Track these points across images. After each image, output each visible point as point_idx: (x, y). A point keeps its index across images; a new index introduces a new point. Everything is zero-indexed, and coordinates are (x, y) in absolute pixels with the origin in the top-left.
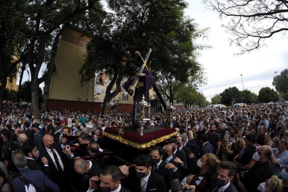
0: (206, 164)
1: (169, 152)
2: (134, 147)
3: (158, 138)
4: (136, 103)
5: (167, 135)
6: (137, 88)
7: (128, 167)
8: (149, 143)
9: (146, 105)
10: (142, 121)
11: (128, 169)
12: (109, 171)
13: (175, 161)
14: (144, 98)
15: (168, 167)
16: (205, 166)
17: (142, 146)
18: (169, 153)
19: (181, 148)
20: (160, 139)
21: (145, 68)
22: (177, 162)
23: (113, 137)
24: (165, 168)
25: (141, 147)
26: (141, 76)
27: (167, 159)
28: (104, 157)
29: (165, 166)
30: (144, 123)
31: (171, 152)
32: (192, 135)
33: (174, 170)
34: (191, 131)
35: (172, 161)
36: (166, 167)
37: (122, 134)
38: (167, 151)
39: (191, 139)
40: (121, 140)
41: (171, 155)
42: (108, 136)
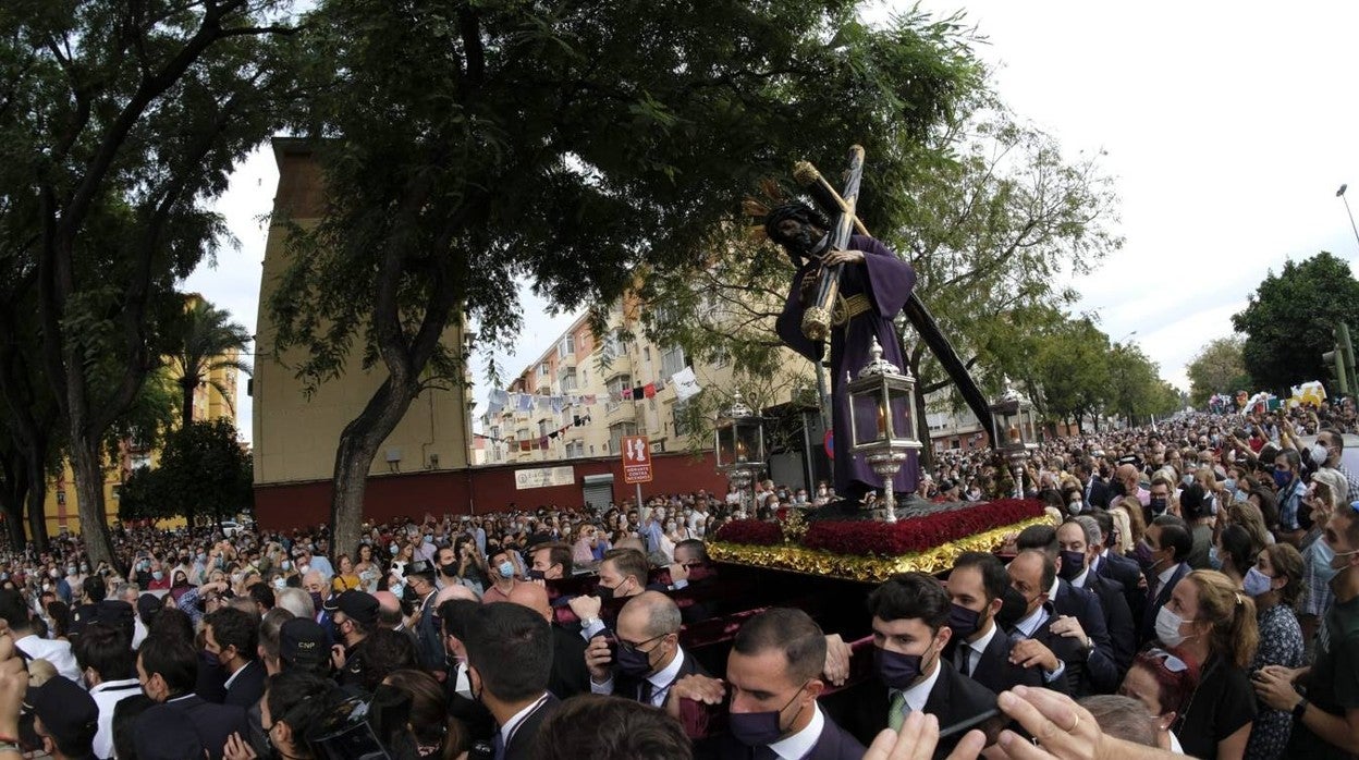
0: (1197, 619)
1: (1030, 589)
2: (861, 577)
3: (966, 536)
4: (849, 378)
5: (1005, 524)
6: (836, 323)
7: (849, 646)
8: (929, 556)
9: (894, 375)
10: (886, 447)
11: (851, 653)
12: (770, 632)
13: (1056, 632)
14: (877, 348)
15: (1024, 657)
16: (1193, 625)
17: (898, 568)
18: (1027, 595)
19: (1079, 582)
20: (975, 542)
21: (855, 230)
22: (1069, 634)
23: (759, 556)
24: (1012, 663)
25: (892, 571)
26: (848, 264)
27: (1019, 626)
28: (728, 630)
29: (1010, 655)
30: (897, 461)
31: (1039, 589)
32: (1128, 534)
33: (1051, 672)
34: (1122, 512)
35: (1043, 634)
36: (1015, 662)
37: (798, 534)
38: (1020, 584)
39: (1124, 552)
40: (796, 560)
41: (1037, 607)
42: (736, 557)
